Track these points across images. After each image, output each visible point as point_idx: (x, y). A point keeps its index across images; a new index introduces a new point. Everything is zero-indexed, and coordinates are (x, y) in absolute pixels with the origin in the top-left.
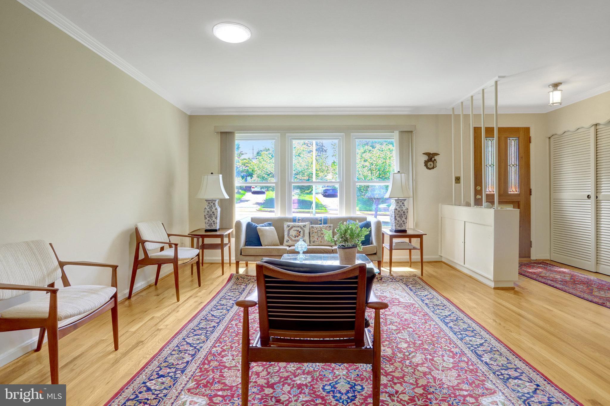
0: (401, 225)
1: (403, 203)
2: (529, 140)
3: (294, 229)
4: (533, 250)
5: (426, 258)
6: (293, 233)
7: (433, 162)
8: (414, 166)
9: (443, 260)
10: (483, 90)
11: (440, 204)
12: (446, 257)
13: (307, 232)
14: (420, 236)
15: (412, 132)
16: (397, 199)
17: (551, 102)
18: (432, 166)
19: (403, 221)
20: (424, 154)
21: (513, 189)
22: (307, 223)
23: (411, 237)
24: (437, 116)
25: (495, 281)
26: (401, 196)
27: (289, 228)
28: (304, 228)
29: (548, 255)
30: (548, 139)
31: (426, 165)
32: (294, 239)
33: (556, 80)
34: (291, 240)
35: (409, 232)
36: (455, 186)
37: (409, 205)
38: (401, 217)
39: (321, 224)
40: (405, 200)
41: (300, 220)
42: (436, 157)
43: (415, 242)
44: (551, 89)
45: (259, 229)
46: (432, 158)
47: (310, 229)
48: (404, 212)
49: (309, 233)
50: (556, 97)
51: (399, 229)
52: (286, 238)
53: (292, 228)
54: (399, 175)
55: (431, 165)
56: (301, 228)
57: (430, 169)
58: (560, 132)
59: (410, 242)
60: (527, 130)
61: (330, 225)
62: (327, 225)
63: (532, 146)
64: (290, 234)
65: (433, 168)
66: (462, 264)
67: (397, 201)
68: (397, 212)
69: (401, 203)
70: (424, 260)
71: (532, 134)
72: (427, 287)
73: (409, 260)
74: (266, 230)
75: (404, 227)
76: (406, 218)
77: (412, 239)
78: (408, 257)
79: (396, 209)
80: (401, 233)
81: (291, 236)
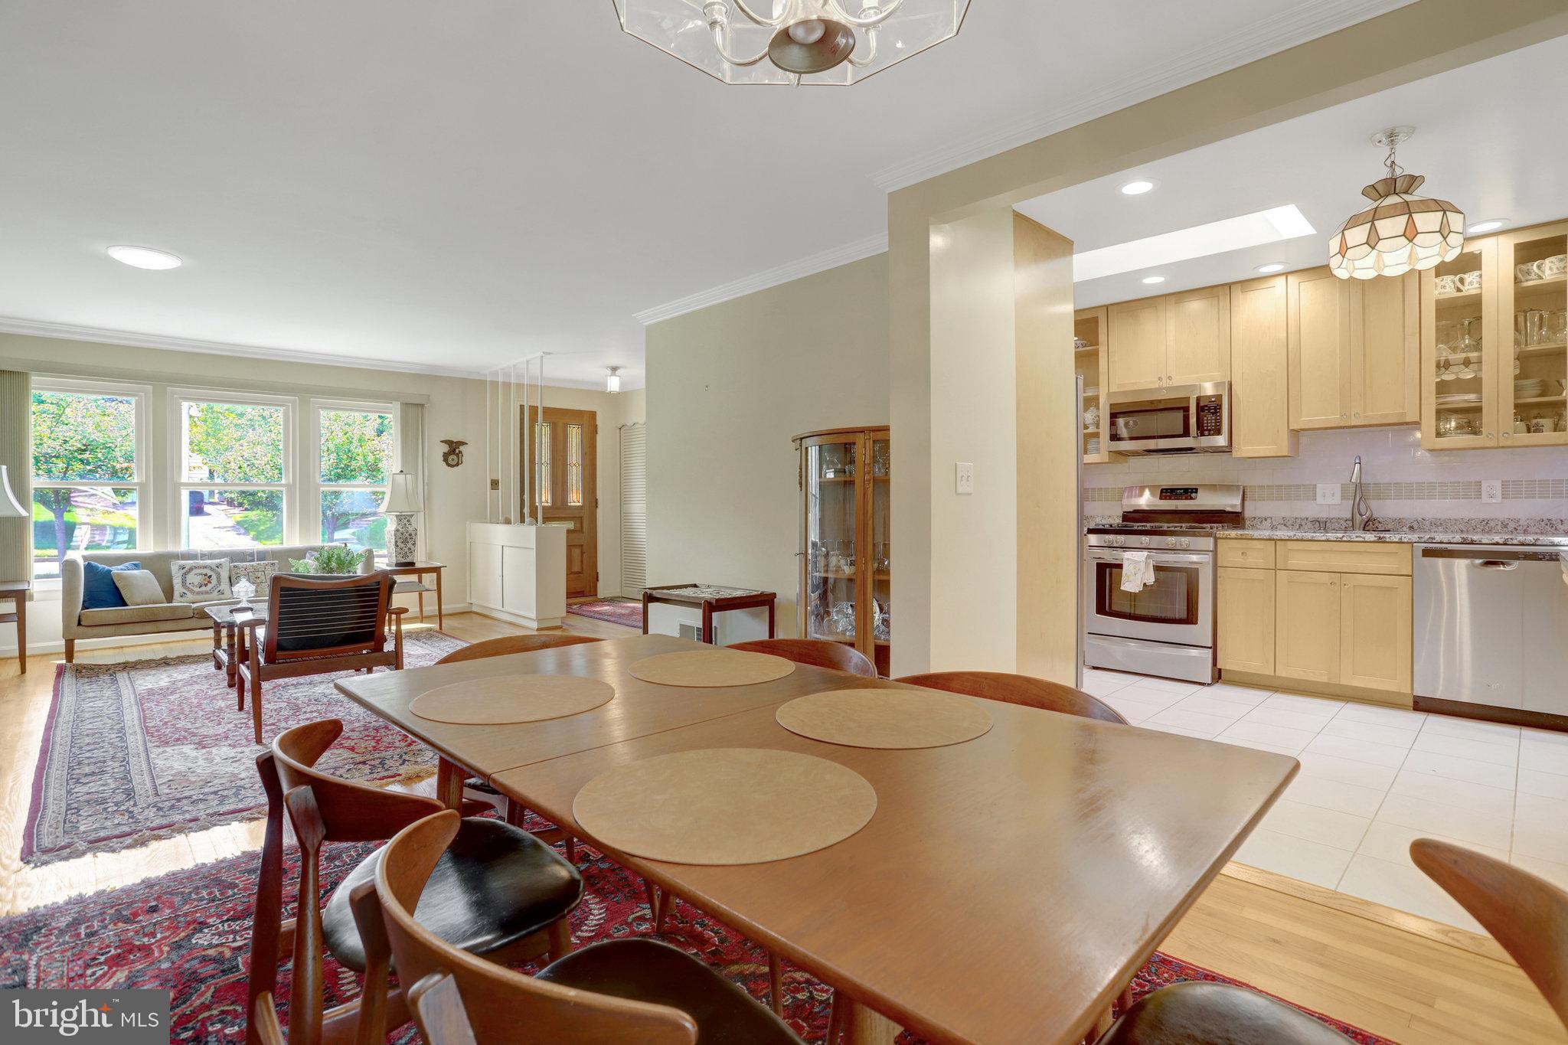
0: (405, 555)
1: (408, 521)
2: (594, 430)
3: (195, 571)
4: (600, 585)
5: (446, 608)
6: (194, 579)
7: (457, 455)
8: (426, 461)
9: (474, 609)
10: (527, 362)
11: (468, 523)
12: (477, 602)
13: (225, 575)
14: (436, 570)
15: (422, 405)
16: (398, 514)
17: (609, 390)
18: (455, 462)
19: (410, 549)
20: (441, 442)
21: (575, 499)
22: (223, 560)
23: (420, 571)
24: (464, 379)
25: (539, 620)
26: (406, 510)
27: (184, 570)
28: (219, 570)
29: (619, 590)
30: (618, 430)
31: (446, 460)
32: (197, 589)
33: (614, 362)
34: (192, 592)
35: (418, 565)
36: (490, 492)
37: (419, 523)
38: (405, 542)
39: (253, 560)
40: (412, 516)
41: (205, 555)
42: (462, 448)
43: (429, 579)
44: (609, 372)
45: (118, 574)
46: (455, 450)
47: (230, 570)
48: (410, 535)
49: (230, 578)
50: (614, 384)
51: (403, 560)
52: (178, 588)
53: (191, 570)
54: (402, 477)
55: (453, 460)
56: (211, 569)
57: (452, 466)
58: (630, 423)
59: (420, 581)
60: (593, 415)
61: (272, 562)
62: (266, 562)
63: (599, 438)
64: (188, 581)
65: (457, 465)
66: (500, 608)
67: (399, 518)
68: (399, 534)
69: (405, 521)
70: (443, 612)
71: (599, 422)
72: (447, 638)
73: (419, 614)
74: (133, 576)
75: (410, 558)
76: (414, 544)
77: (423, 575)
78: (418, 609)
79: (397, 530)
80: (408, 567)
81: (190, 586)
